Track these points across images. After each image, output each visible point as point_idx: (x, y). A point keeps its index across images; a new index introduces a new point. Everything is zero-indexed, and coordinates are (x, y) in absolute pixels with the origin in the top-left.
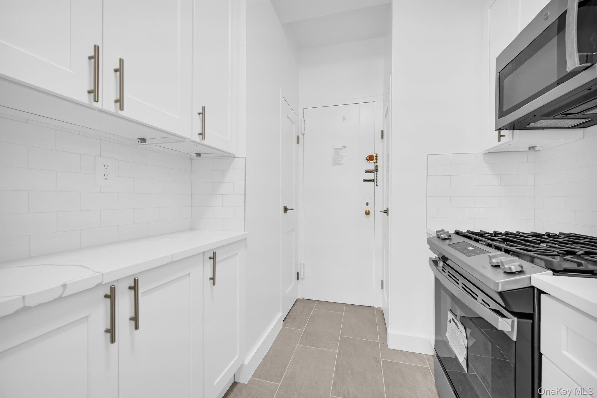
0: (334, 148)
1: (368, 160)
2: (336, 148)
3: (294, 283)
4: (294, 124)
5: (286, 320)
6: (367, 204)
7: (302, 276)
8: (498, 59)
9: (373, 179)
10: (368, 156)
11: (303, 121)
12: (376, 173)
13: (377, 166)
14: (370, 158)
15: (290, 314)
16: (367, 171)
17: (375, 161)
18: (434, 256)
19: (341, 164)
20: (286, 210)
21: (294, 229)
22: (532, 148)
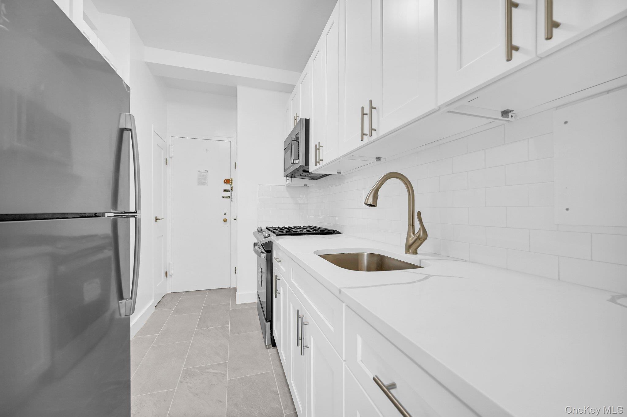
0: (199, 172)
1: (225, 183)
2: (200, 171)
3: (163, 280)
4: (162, 149)
5: (157, 307)
6: (225, 214)
7: (171, 274)
8: (285, 142)
9: (229, 197)
10: (225, 180)
11: (171, 147)
12: (231, 192)
13: (232, 187)
14: (227, 182)
15: (161, 303)
16: (225, 191)
17: (231, 183)
18: (256, 241)
19: (205, 184)
20: (156, 220)
21: (163, 236)
22: (305, 185)
